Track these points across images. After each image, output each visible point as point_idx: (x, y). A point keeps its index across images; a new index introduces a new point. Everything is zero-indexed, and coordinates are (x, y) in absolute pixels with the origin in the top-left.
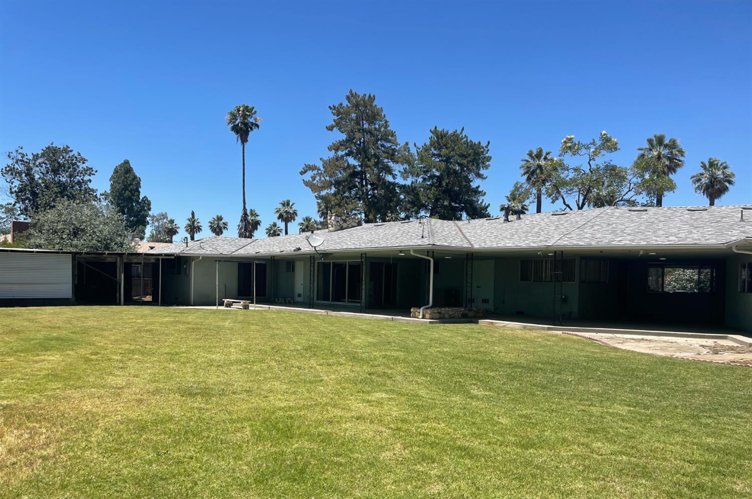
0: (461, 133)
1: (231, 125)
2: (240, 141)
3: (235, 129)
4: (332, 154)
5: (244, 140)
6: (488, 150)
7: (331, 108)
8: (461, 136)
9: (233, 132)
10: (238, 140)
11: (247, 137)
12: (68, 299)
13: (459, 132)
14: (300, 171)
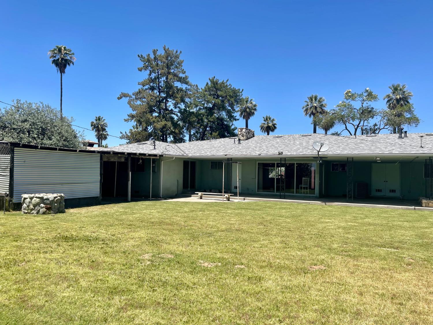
0: (226, 83)
1: (52, 59)
2: (59, 72)
3: (56, 62)
4: (140, 87)
5: (62, 71)
6: (242, 95)
7: (139, 56)
8: (226, 84)
9: (53, 64)
10: (58, 71)
11: (64, 69)
12: (97, 197)
13: (225, 81)
14: (118, 97)
